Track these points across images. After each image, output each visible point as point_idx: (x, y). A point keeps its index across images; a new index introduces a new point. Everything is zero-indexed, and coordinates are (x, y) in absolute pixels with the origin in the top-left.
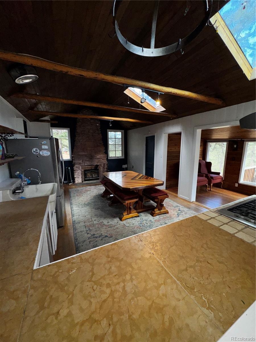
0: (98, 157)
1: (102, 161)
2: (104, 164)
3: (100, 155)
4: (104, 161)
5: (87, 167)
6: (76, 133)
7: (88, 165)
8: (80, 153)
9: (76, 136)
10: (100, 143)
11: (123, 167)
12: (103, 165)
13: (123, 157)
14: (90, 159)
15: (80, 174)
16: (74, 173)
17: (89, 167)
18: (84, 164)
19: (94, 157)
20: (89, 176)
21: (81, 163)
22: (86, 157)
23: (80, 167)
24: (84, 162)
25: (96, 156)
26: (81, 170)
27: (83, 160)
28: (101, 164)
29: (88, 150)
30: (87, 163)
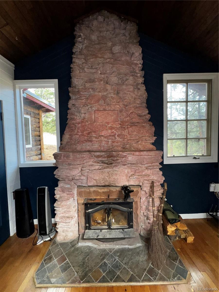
0: (131, 158)
1: (147, 172)
2: (152, 185)
3: (137, 153)
5: (94, 191)
7: (98, 186)
8: (79, 147)
9: (70, 97)
10: (140, 116)
12: (146, 188)
13: (216, 160)
14: (106, 165)
15: (74, 213)
17: (101, 190)
18: (85, 181)
19: (118, 160)
20: (99, 223)
21: (78, 178)
22: (92, 160)
23: (74, 188)
24: (86, 174)
25: (125, 156)
26: (76, 198)
27: (82, 170)
28: (141, 184)
29: (103, 138)
30: (95, 180)
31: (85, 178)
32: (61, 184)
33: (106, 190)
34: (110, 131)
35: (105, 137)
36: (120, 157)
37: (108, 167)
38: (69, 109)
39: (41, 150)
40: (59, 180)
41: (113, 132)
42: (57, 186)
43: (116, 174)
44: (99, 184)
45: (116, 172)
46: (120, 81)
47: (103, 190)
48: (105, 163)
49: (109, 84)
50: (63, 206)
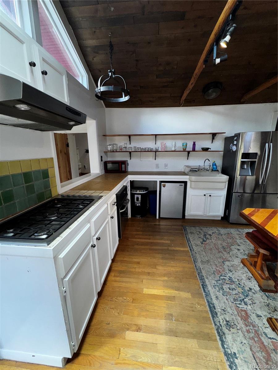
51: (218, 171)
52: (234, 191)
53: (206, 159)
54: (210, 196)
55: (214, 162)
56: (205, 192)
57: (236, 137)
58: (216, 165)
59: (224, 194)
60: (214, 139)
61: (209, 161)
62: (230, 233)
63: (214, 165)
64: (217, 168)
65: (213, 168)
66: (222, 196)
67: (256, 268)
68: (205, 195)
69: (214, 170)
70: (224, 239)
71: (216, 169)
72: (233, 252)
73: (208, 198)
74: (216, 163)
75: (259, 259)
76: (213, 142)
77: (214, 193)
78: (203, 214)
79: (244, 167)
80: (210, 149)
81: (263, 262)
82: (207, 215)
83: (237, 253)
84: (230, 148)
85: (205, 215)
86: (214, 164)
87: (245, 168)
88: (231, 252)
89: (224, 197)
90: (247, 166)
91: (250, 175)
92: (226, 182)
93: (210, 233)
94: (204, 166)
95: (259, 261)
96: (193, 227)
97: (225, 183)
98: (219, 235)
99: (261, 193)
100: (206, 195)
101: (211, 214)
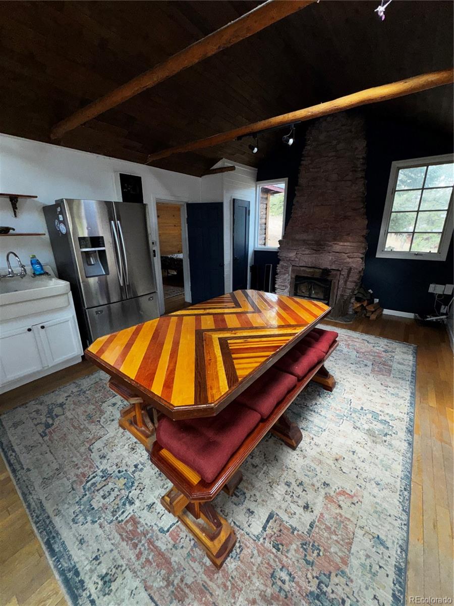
0: (337, 248)
1: (348, 260)
2: (350, 270)
3: (341, 244)
4: (353, 262)
5: (303, 270)
6: (296, 188)
7: (306, 267)
8: (298, 237)
9: (295, 195)
10: (354, 210)
11: (431, 290)
12: (345, 273)
13: (443, 258)
14: (314, 252)
15: (287, 284)
16: (276, 278)
17: (308, 270)
18: (297, 262)
19: (324, 248)
20: (303, 292)
21: (293, 259)
22: (305, 247)
23: (290, 267)
24: (299, 257)
25: (331, 246)
26: (290, 274)
27: (296, 254)
28: (340, 269)
29: (317, 229)
30: (305, 262)
31: (298, 260)
32: (281, 263)
33: (311, 270)
34: (324, 224)
35: (319, 229)
36: (327, 246)
37: (316, 253)
38: (293, 205)
39: (265, 239)
40: (280, 260)
41: (326, 225)
42: (279, 264)
43: (321, 259)
44: (307, 265)
45: (322, 258)
46: (340, 178)
47: (310, 270)
48: (314, 250)
49: (329, 181)
50: (280, 278)
51: (46, 273)
52: (86, 307)
53: (8, 252)
54: (43, 327)
55: (34, 257)
56: (28, 323)
57: (59, 208)
58: (39, 263)
59: (71, 316)
60: (16, 208)
61: (16, 256)
62: (98, 380)
63: (36, 264)
64: (42, 269)
65: (35, 270)
66: (68, 321)
67: (137, 425)
68: (29, 330)
69: (38, 273)
70: (89, 398)
71: (42, 272)
72: (105, 415)
73: (39, 333)
74: (38, 258)
75: (137, 410)
76: (17, 214)
77: (50, 319)
78: (39, 368)
79: (91, 262)
80: (14, 230)
81: (143, 412)
82: (50, 366)
83: (112, 412)
84: (57, 228)
85: (46, 368)
86: (35, 262)
87: (93, 263)
88: (102, 418)
89: (73, 321)
90: (96, 260)
91: (104, 273)
92: (67, 293)
93: (61, 400)
94: (10, 267)
95: (137, 413)
96: (20, 407)
97: (66, 296)
98: (79, 395)
99: (127, 299)
100: (34, 328)
101: (58, 359)
